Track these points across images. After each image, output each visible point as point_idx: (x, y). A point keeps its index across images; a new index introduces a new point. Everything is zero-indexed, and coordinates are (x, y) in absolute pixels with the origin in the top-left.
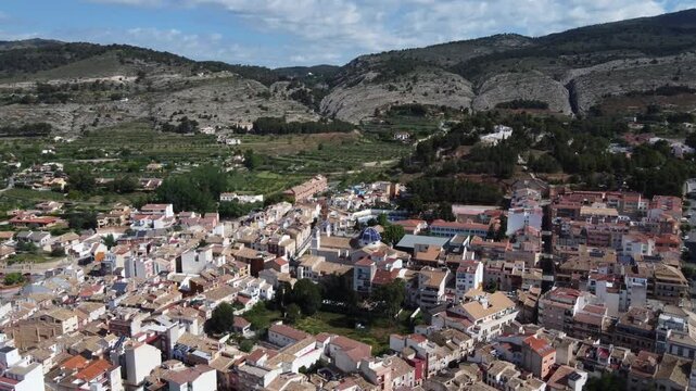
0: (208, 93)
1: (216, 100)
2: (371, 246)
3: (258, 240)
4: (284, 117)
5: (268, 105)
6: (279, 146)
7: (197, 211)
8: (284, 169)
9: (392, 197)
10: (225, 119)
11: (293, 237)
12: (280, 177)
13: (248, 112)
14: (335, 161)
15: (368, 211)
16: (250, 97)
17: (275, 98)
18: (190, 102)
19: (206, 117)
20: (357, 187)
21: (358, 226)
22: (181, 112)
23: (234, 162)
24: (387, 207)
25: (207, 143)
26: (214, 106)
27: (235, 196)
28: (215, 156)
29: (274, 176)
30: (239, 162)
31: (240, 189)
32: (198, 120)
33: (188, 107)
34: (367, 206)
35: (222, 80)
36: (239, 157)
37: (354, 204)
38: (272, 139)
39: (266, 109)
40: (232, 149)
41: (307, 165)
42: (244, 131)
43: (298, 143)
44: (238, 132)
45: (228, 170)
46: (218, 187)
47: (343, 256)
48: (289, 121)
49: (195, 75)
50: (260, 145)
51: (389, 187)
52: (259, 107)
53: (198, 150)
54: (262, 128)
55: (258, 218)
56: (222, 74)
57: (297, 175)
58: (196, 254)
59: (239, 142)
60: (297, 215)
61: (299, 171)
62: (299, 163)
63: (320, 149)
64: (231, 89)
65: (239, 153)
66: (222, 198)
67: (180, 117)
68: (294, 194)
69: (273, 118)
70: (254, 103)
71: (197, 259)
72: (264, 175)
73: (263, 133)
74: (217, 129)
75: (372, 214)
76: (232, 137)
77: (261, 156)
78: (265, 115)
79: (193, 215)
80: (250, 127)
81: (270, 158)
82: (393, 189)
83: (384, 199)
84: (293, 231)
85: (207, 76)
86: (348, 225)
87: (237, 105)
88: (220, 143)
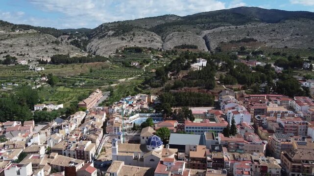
0: (22, 41)
1: (28, 45)
2: (157, 149)
3: (68, 147)
4: (68, 54)
5: (59, 48)
6: (67, 71)
7: (18, 120)
8: (73, 85)
9: (150, 104)
10: (33, 56)
11: (93, 142)
12: (71, 90)
13: (47, 52)
14: (102, 79)
15: (138, 115)
16: (48, 44)
17: (62, 44)
18: (11, 46)
19: (21, 55)
20: (127, 99)
21: (135, 128)
22: (5, 52)
23: (41, 81)
24: (149, 112)
25: (23, 70)
26: (26, 48)
27: (45, 106)
28: (29, 78)
29: (67, 90)
30: (44, 81)
31: (47, 100)
32: (17, 57)
33: (10, 49)
34: (137, 112)
35: (30, 34)
36: (44, 79)
37: (128, 111)
38: (63, 67)
39: (58, 50)
40: (39, 74)
41: (86, 82)
42: (46, 63)
43: (78, 68)
44: (42, 63)
45: (38, 87)
46: (32, 100)
47: (136, 158)
48: (71, 56)
49: (14, 31)
50: (56, 70)
51: (147, 98)
52: (54, 49)
53: (18, 74)
54: (56, 61)
55: (64, 126)
56: (30, 31)
57: (82, 89)
58: (17, 169)
59: (43, 69)
60: (92, 122)
61: (83, 86)
62: (81, 81)
63: (91, 72)
64: (36, 39)
65: (44, 76)
66: (35, 109)
67: (5, 55)
68: (85, 105)
69: (62, 55)
70: (50, 47)
71: (19, 173)
72: (61, 89)
73: (57, 63)
74: (29, 62)
75: (141, 116)
76: (38, 66)
77: (58, 77)
78: (57, 53)
79: (15, 123)
80: (49, 60)
81: (63, 78)
82: (149, 99)
83: (146, 106)
84: (92, 136)
85: (21, 32)
86: (128, 126)
87: (40, 48)
88: (31, 70)
